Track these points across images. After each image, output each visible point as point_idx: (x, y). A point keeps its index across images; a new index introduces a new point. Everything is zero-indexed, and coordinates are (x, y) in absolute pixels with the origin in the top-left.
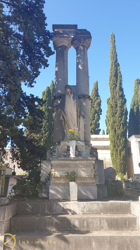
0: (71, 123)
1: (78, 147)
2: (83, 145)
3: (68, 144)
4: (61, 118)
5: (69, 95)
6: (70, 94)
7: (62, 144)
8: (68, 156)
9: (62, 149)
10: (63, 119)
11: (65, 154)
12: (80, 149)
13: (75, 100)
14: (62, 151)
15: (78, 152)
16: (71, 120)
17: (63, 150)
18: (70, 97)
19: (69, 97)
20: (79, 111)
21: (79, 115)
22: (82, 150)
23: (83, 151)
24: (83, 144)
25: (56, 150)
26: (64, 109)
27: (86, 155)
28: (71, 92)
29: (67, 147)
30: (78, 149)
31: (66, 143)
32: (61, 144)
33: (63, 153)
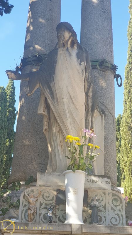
0: (69, 123)
1: (90, 194)
2: (104, 189)
3: (61, 184)
4: (41, 110)
5: (67, 49)
6: (69, 46)
7: (41, 180)
8: (59, 220)
9: (41, 199)
10: (46, 113)
11: (50, 213)
12: (97, 200)
13: (83, 63)
14: (41, 204)
15: (92, 208)
16: (71, 114)
17: (42, 201)
18: (70, 55)
19: (66, 53)
20: (90, 94)
21: (90, 104)
22: (103, 203)
23: (104, 207)
24: (105, 186)
25: (21, 199)
26: (52, 84)
27: (113, 221)
28: (72, 41)
29: (55, 193)
30: (90, 201)
31: (55, 180)
32: (39, 182)
33: (44, 212)
